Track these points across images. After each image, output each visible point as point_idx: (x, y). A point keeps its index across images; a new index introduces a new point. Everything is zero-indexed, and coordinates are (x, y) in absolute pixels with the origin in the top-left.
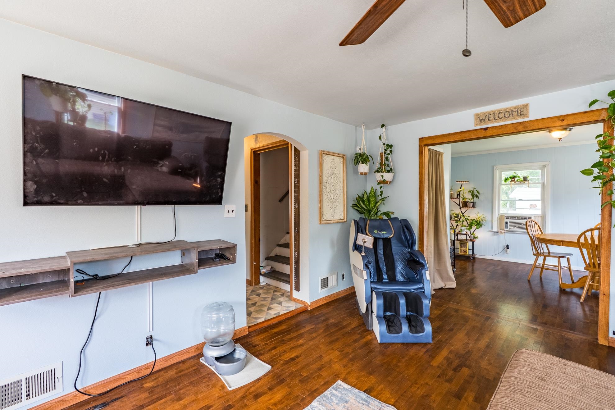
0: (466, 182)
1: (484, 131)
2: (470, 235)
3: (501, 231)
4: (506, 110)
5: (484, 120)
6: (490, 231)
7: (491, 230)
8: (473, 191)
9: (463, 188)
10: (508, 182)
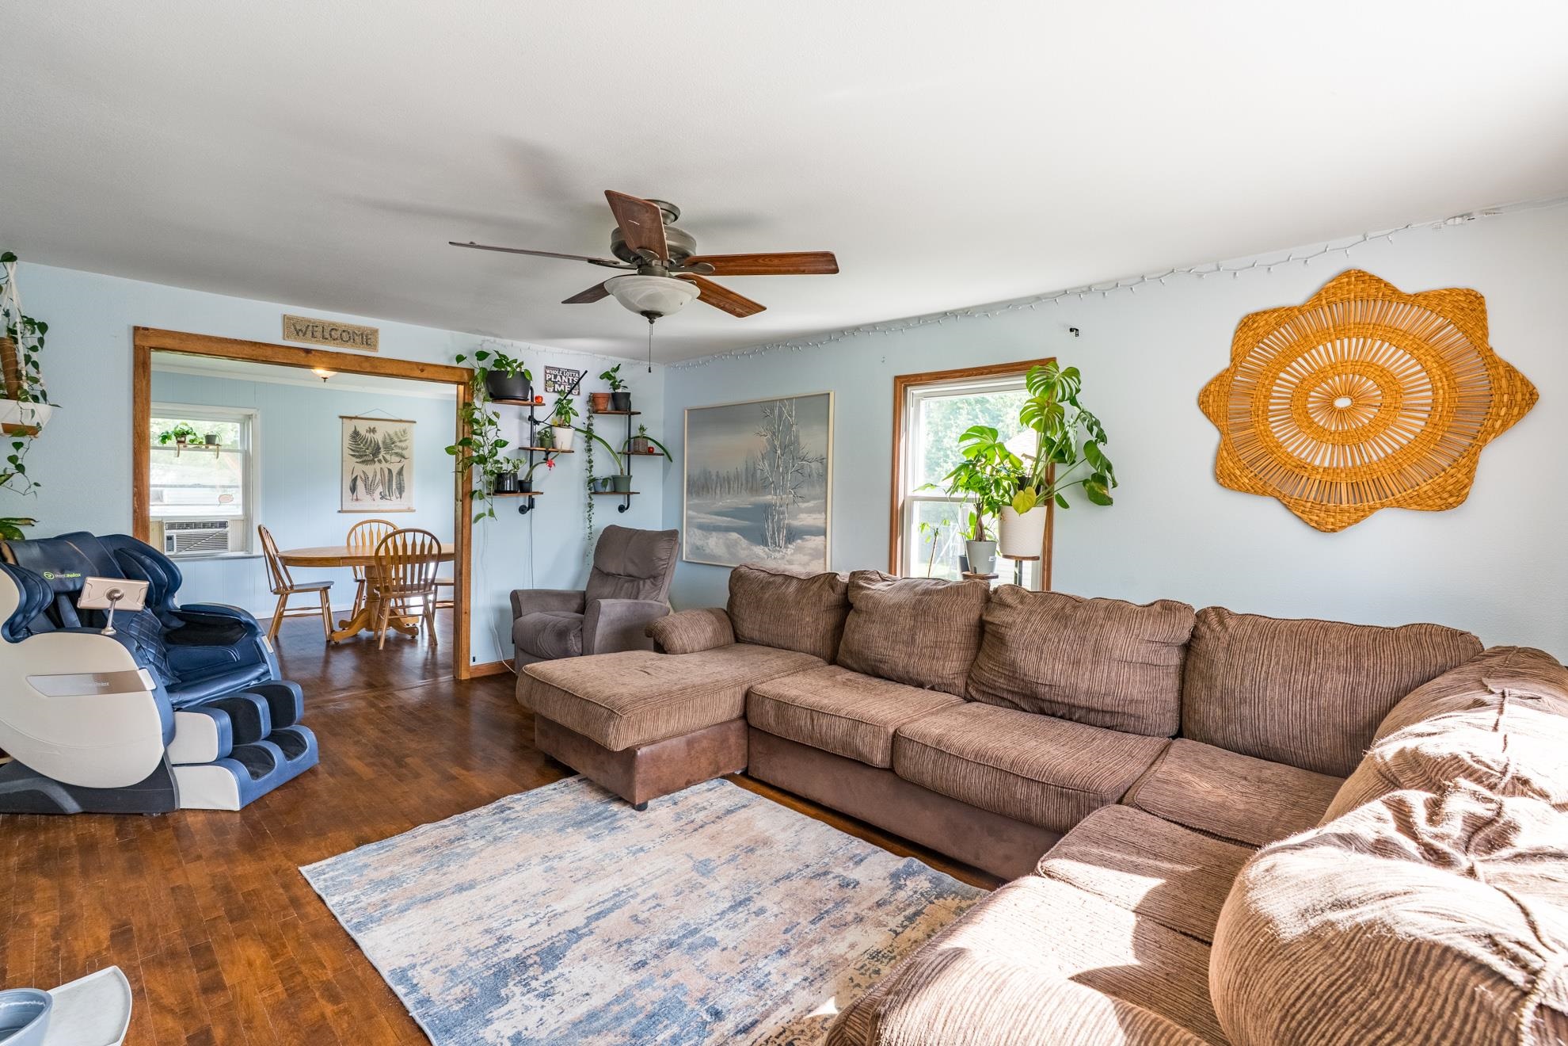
1: (303, 354)
4: (344, 328)
5: (305, 334)
10: (172, 442)
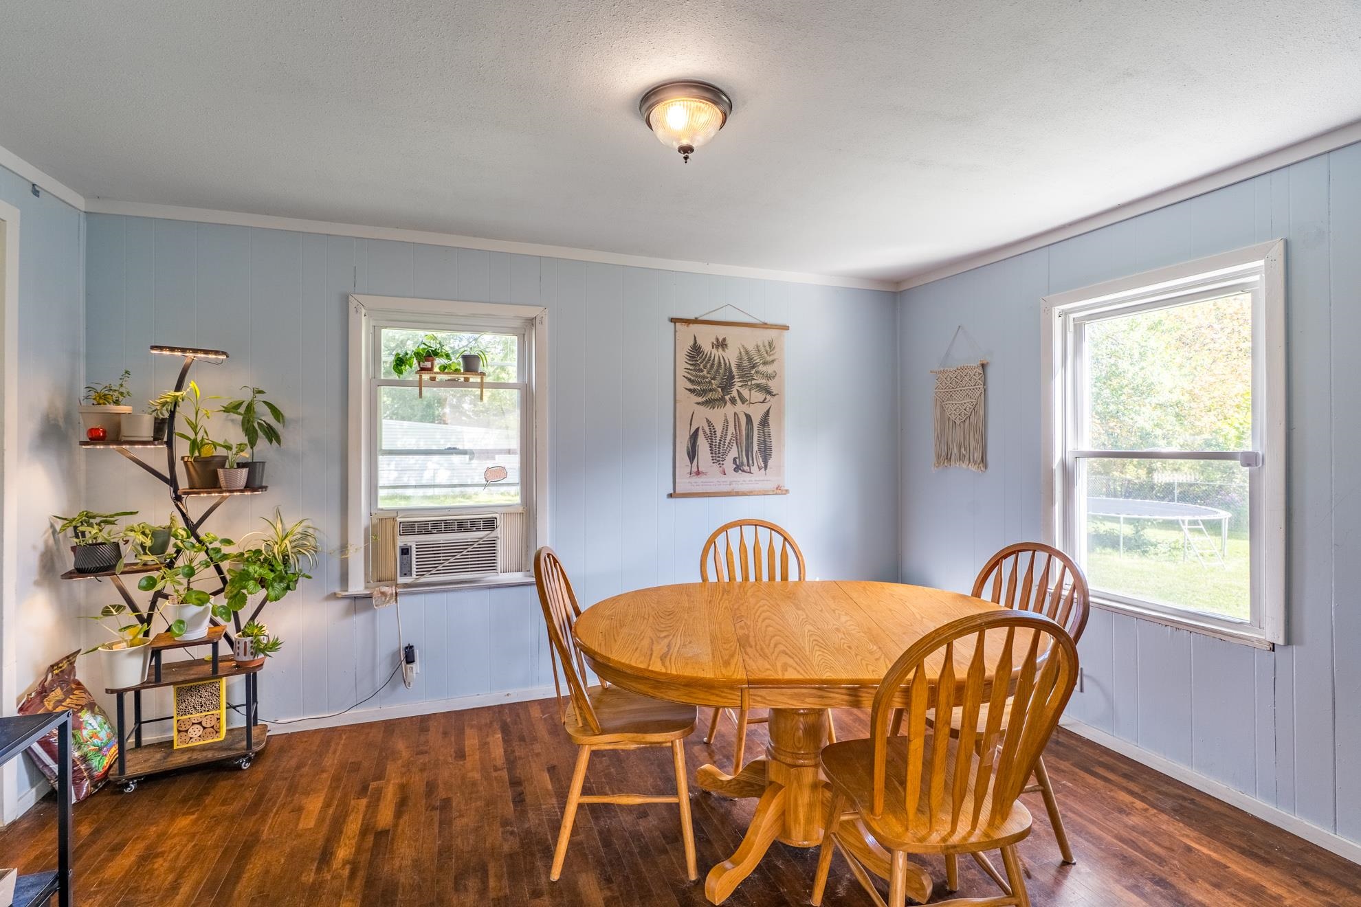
0: (212, 356)
2: (234, 636)
3: (385, 589)
6: (334, 596)
7: (337, 590)
8: (250, 408)
9: (191, 384)
10: (410, 373)
